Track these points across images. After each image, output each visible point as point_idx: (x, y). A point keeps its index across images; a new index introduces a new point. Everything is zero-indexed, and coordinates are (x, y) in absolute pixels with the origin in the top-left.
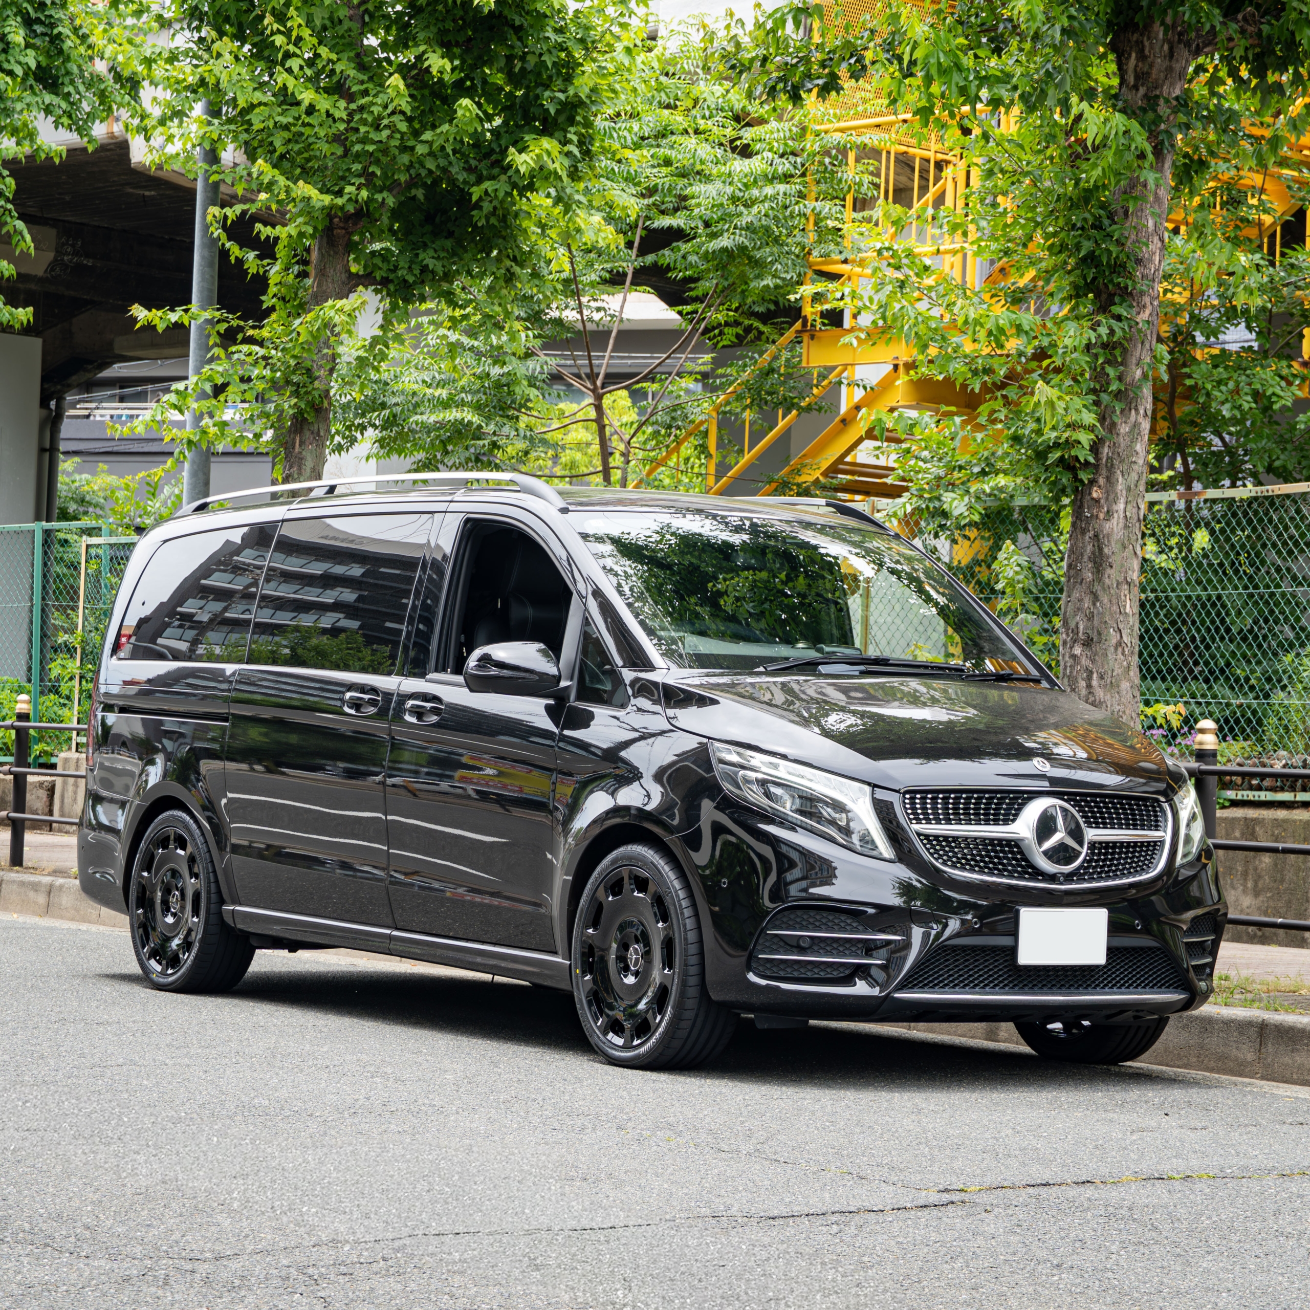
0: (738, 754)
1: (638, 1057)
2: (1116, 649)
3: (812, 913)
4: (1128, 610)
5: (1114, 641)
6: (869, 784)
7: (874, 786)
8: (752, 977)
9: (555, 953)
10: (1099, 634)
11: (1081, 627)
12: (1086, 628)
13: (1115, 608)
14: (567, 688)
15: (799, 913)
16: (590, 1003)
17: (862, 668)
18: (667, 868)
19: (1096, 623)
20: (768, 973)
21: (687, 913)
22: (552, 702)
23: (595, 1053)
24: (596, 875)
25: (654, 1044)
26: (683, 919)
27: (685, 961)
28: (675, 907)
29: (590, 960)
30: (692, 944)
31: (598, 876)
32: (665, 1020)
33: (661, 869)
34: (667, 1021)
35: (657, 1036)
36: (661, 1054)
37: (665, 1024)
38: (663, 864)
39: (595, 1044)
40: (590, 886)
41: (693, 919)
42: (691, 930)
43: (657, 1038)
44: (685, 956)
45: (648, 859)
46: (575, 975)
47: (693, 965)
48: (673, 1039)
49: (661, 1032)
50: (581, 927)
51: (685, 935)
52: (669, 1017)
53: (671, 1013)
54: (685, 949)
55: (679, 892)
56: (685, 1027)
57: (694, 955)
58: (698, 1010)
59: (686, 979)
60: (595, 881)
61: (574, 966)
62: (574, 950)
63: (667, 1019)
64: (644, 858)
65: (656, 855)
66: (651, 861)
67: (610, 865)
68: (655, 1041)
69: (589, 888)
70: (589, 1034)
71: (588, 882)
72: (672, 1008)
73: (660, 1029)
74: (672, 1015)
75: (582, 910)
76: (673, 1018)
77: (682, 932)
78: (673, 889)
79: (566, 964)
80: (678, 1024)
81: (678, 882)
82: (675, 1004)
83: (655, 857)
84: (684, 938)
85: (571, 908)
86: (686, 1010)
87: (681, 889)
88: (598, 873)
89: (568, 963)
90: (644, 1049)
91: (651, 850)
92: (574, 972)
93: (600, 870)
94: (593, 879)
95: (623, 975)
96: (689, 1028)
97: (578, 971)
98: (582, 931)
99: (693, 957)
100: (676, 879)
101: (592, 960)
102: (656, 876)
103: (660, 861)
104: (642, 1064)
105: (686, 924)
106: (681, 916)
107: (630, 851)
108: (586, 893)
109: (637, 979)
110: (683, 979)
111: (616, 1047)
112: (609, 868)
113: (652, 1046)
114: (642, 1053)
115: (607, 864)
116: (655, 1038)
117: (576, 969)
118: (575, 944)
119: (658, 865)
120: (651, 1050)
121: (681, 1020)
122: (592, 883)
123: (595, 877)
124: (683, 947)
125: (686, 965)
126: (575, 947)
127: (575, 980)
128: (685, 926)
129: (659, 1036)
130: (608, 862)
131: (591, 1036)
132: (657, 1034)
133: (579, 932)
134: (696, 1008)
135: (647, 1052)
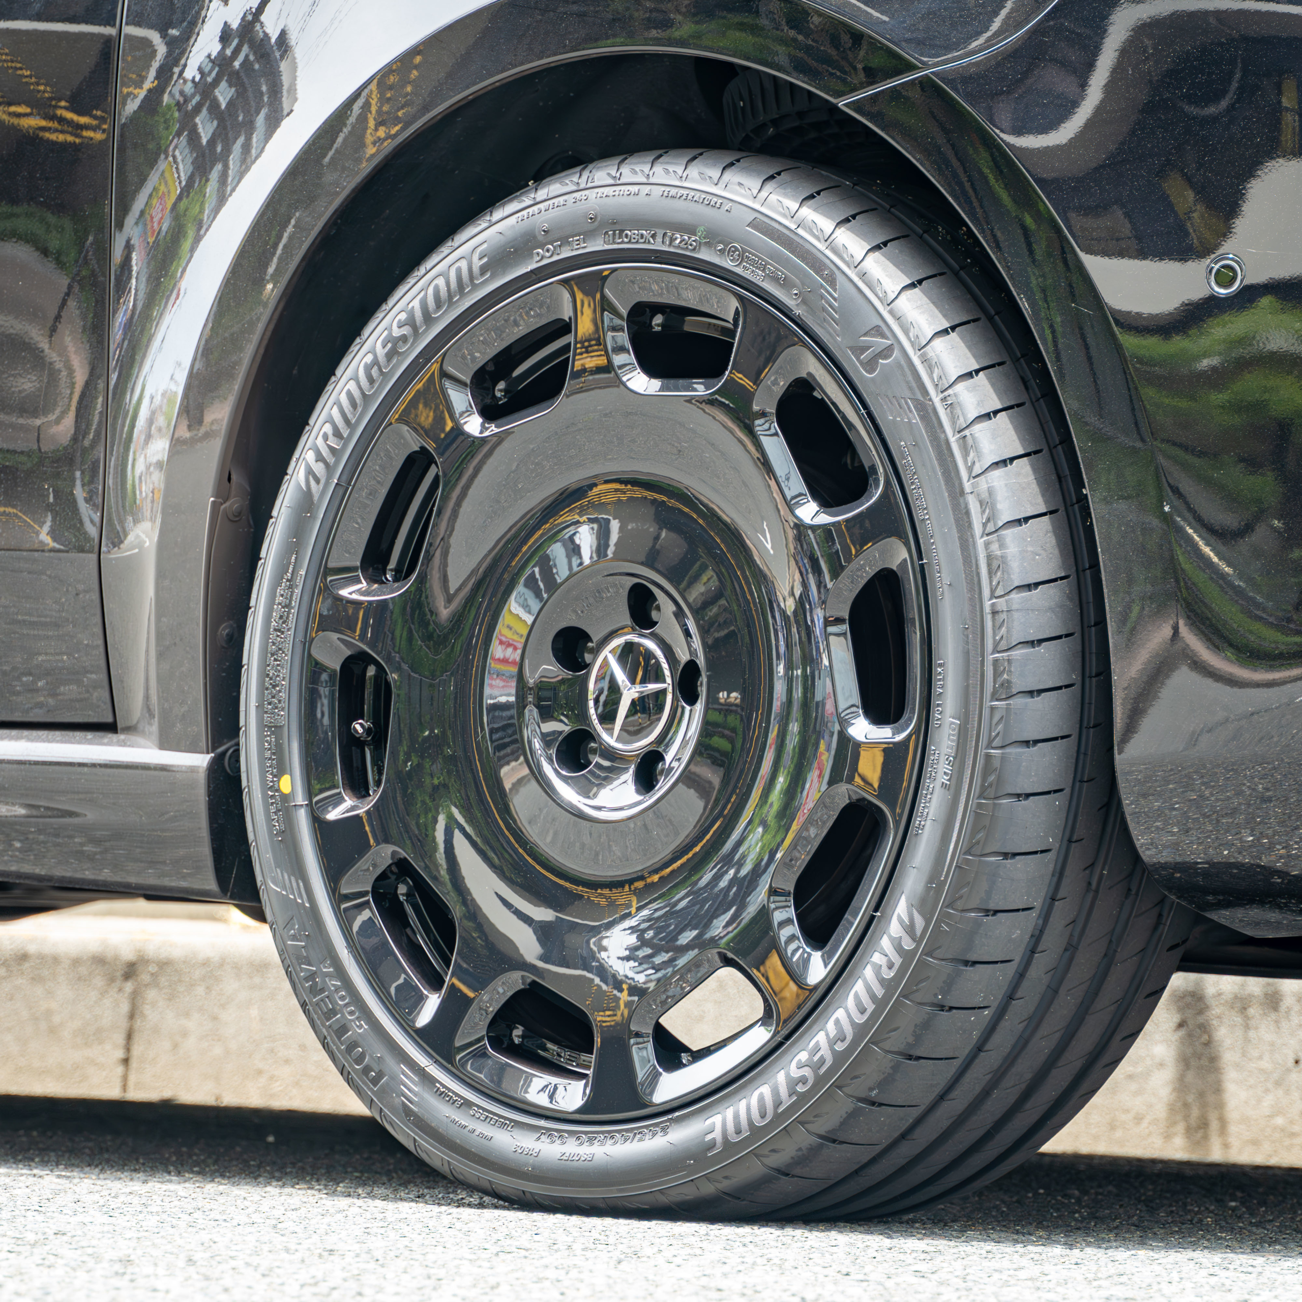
1: (697, 1154)
9: (109, 726)
18: (853, 242)
21: (995, 439)
24: (389, 328)
25: (800, 1089)
26: (977, 470)
27: (997, 674)
28: (922, 418)
29: (358, 727)
30: (1029, 587)
31: (406, 330)
32: (877, 969)
33: (821, 246)
34: (889, 974)
35: (817, 1049)
36: (831, 1139)
37: (879, 992)
38: (826, 224)
39: (408, 1112)
40: (352, 386)
41: (1024, 469)
42: (1019, 522)
43: (822, 1061)
44: (996, 644)
45: (736, 209)
46: (266, 806)
47: (1040, 692)
48: (910, 1057)
49: (860, 1019)
50: (300, 582)
51: (995, 547)
52: (897, 961)
53: (910, 929)
54: (994, 613)
55: (940, 344)
56: (978, 1001)
57: (1040, 641)
58: (1046, 916)
59: (1003, 758)
60: (389, 356)
61: (262, 759)
62: (262, 688)
63: (890, 966)
64: (709, 211)
65: (780, 185)
66: (751, 216)
67: (483, 270)
68: (807, 1072)
69: (349, 394)
70: (366, 1070)
71: (339, 372)
72: (924, 905)
73: (840, 1014)
74: (918, 941)
75: (306, 503)
76: (928, 952)
77: (977, 529)
78: (906, 332)
79: (193, 770)
80: (948, 985)
81: (925, 300)
82: (942, 884)
83: (774, 198)
84: (990, 558)
85: (234, 504)
86: (996, 912)
87: (945, 332)
88: (403, 316)
89: (201, 760)
90: (736, 1116)
91: (743, 169)
92: (265, 787)
93: (416, 304)
94: (373, 351)
95: (565, 779)
96: (995, 1000)
97: (285, 784)
98: (306, 598)
99: (1042, 649)
100: (912, 285)
101: (368, 731)
102: (786, 284)
103: (807, 212)
104: (708, 1189)
105: (990, 491)
106: (966, 454)
107: (607, 191)
108: (330, 420)
109: (663, 786)
110: (988, 757)
111: (542, 1123)
112: (475, 287)
113: (787, 1102)
114: (717, 1135)
115: (459, 270)
116: (803, 1056)
117: (278, 775)
118: (264, 664)
119: (800, 231)
120: (778, 1117)
121: (966, 963)
122: (368, 369)
123: (389, 339)
124: (987, 604)
125: (1004, 691)
126: (263, 675)
127: (270, 827)
128: (987, 503)
129: (840, 1047)
130: (468, 258)
131: (375, 1081)
132: (820, 1038)
133: (288, 606)
134: (1037, 904)
135: (759, 1123)
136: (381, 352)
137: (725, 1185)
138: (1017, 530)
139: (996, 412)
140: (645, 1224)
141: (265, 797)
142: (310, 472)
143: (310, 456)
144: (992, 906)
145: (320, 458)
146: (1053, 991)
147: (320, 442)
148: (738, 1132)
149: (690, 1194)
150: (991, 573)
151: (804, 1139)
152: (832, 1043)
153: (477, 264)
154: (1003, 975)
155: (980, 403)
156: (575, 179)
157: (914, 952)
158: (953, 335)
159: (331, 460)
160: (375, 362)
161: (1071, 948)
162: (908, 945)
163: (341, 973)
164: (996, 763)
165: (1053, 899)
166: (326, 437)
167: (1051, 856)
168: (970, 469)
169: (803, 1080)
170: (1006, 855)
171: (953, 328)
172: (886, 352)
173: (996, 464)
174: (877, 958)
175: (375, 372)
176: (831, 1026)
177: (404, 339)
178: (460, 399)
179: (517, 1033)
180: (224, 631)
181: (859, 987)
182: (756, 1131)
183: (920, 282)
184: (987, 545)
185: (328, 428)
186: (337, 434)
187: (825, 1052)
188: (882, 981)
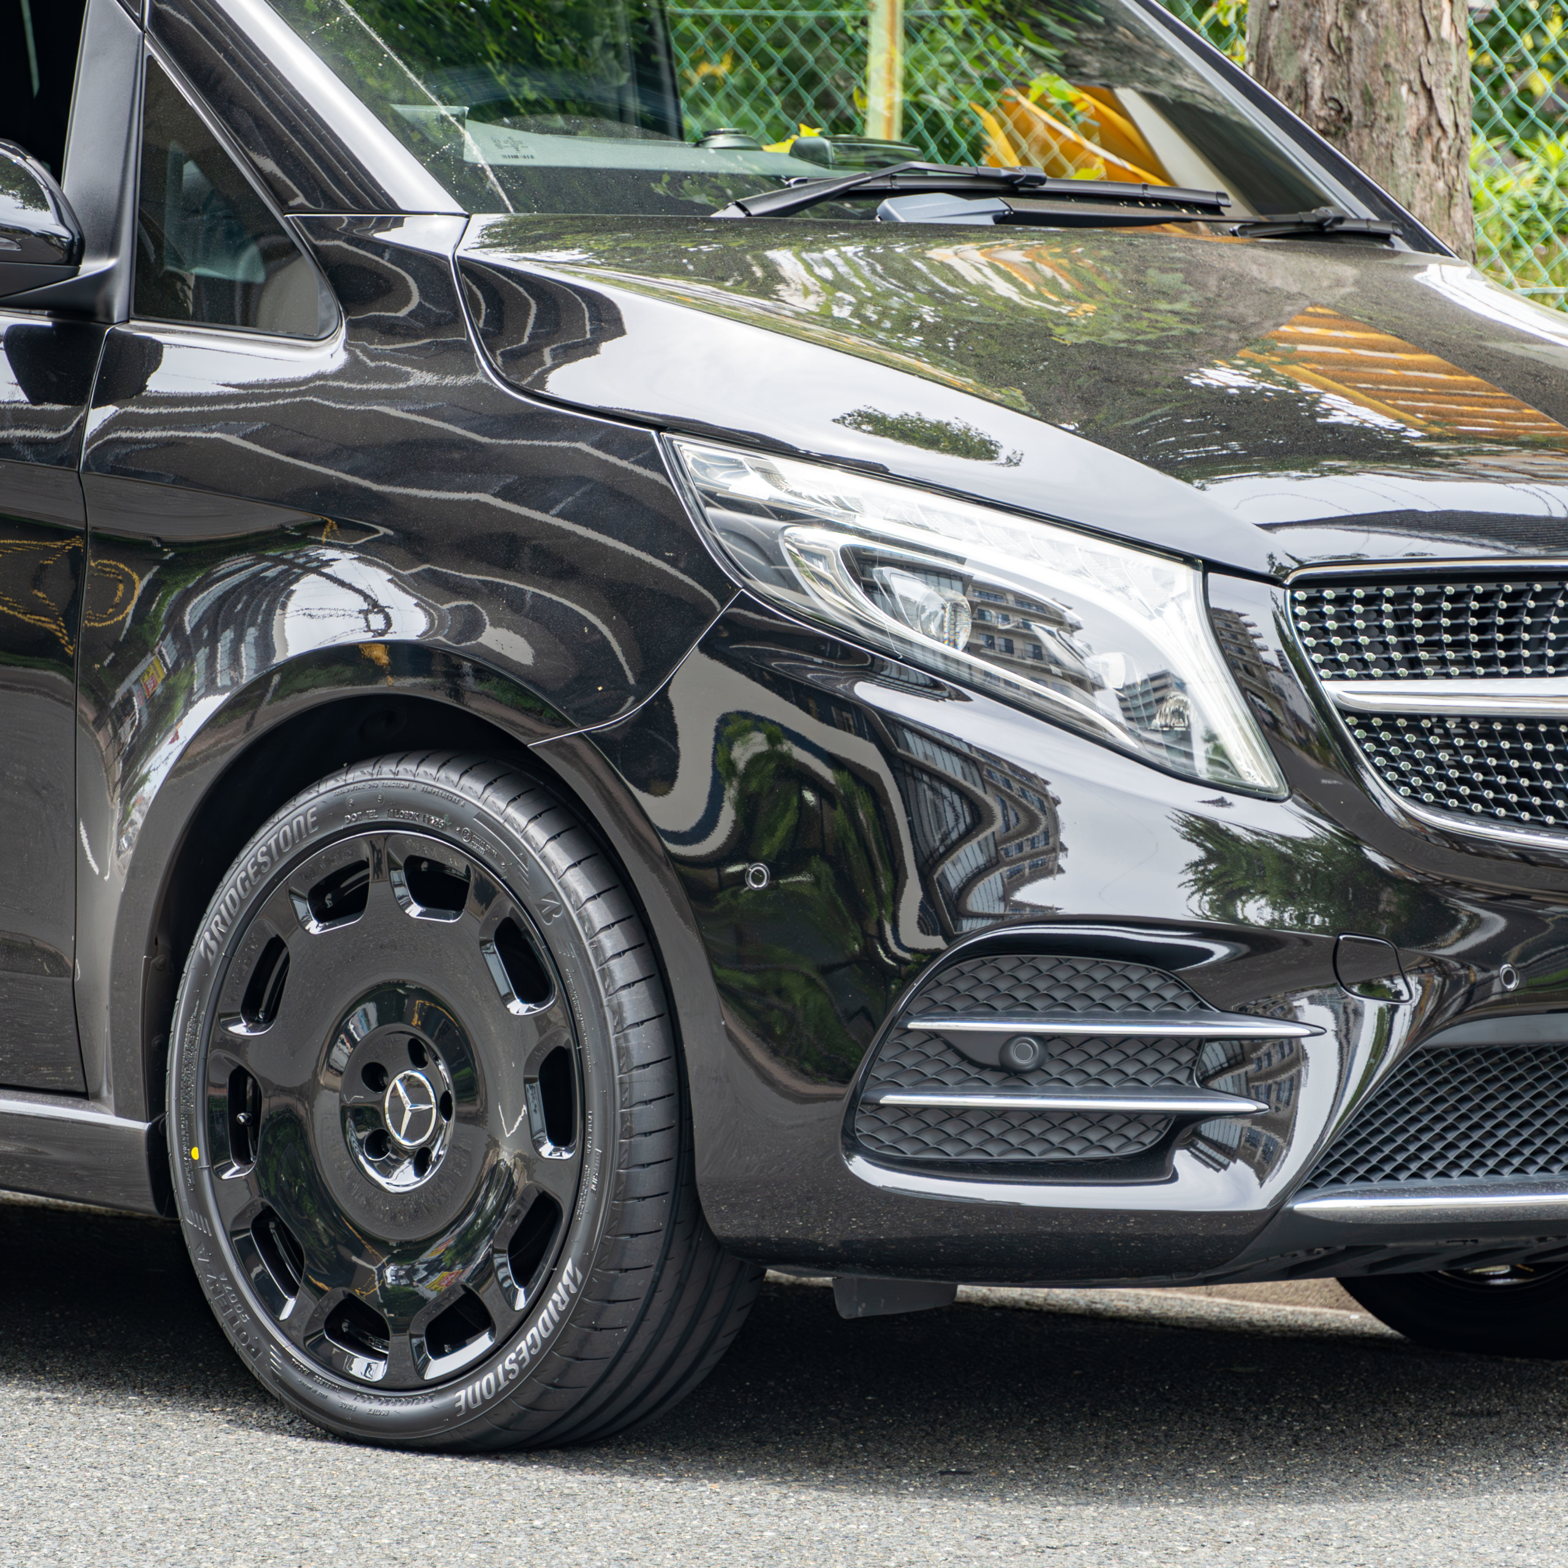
0: (767, 474)
1: (451, 1414)
2: (1417, 144)
3: (1045, 962)
4: (1446, 31)
5: (1411, 122)
6: (1188, 560)
7: (1210, 566)
8: (860, 1167)
9: (84, 1095)
10: (1369, 101)
11: (1317, 82)
12: (1329, 84)
13: (1413, 25)
14: (103, 278)
15: (1007, 962)
16: (244, 1253)
17: (997, 204)
18: (538, 834)
19: (1358, 68)
20: (909, 1151)
21: (624, 970)
22: (42, 321)
23: (279, 1404)
24: (255, 856)
25: (511, 1377)
26: (611, 990)
27: (623, 1122)
28: (579, 955)
29: (241, 1118)
30: (644, 1066)
31: (265, 859)
32: (555, 1304)
33: (519, 836)
34: (562, 1308)
35: (521, 1351)
36: (531, 1407)
37: (556, 1318)
38: (521, 819)
39: (275, 1376)
40: (232, 891)
41: (642, 988)
42: (638, 1024)
43: (524, 1359)
44: (622, 1103)
45: (468, 806)
46: (183, 1167)
47: (651, 1133)
48: (578, 1359)
49: (545, 1335)
50: (201, 1018)
51: (622, 1041)
52: (567, 1299)
53: (574, 1279)
54: (621, 1083)
55: (590, 906)
56: (620, 1323)
57: (651, 1101)
58: (661, 1268)
59: (628, 1175)
60: (256, 874)
61: (180, 1136)
62: (179, 1088)
63: (563, 1302)
64: (450, 804)
65: (495, 791)
66: (477, 811)
67: (314, 824)
68: (515, 1366)
69: (231, 897)
70: (249, 1347)
71: (225, 879)
72: (581, 1265)
73: (534, 1331)
74: (578, 1287)
75: (204, 965)
76: (584, 1295)
77: (611, 1030)
78: (569, 897)
79: (136, 1132)
80: (598, 1316)
81: (582, 875)
82: (592, 1254)
83: (491, 799)
84: (618, 1049)
85: (159, 959)
86: (627, 1270)
87: (594, 898)
88: (264, 849)
89: (143, 1126)
90: (474, 1392)
91: (473, 777)
92: (182, 1155)
93: (272, 841)
94: (245, 870)
95: (371, 1163)
96: (630, 1323)
97: (195, 1153)
98: (206, 1030)
99: (651, 1106)
100: (574, 865)
101: (247, 1120)
102: (498, 859)
103: (511, 811)
104: (459, 1437)
105: (620, 1005)
106: (604, 981)
107: (390, 782)
108: (219, 913)
109: (429, 1174)
110: (618, 1174)
111: (358, 1388)
112: (309, 835)
113: (504, 1384)
114: (462, 1403)
115: (298, 823)
116: (513, 1356)
117: (191, 1147)
118: (179, 1073)
119: (507, 825)
120: (498, 1395)
121: (609, 1302)
122: (243, 881)
123: (256, 863)
124: (617, 1077)
125: (628, 1133)
126: (179, 1079)
127: (186, 1182)
128: (618, 1011)
129: (534, 1352)
130: (304, 814)
131: (255, 1354)
132: (522, 1345)
133: (195, 1034)
134: (654, 1264)
135: (488, 1397)
136: (251, 871)
137: (468, 1434)
138: (636, 1030)
139: (624, 952)
140: (421, 1459)
141: (182, 1161)
142: (207, 946)
143: (207, 935)
144: (624, 1266)
145: (213, 937)
146: (670, 1314)
147: (213, 927)
148: (475, 1401)
149: (447, 1439)
150: (619, 1058)
151: (516, 1407)
152: (529, 1349)
153: (310, 820)
154: (635, 1308)
155: (614, 946)
156: (370, 769)
157: (576, 1295)
158: (599, 900)
159: (220, 938)
160: (247, 877)
161: (681, 1287)
162: (573, 1290)
163: (232, 1281)
164: (624, 1179)
165: (666, 1258)
166: (217, 924)
167: (662, 1233)
168: (606, 990)
169: (513, 1371)
170: (632, 1235)
171: (599, 895)
172: (556, 910)
173: (624, 987)
174: (555, 1297)
175: (247, 883)
176: (529, 1338)
177: (265, 864)
178: (302, 908)
179: (345, 1327)
180: (156, 1042)
181: (545, 1314)
182: (486, 1402)
183: (579, 862)
184: (617, 1039)
185: (218, 918)
186: (224, 922)
187: (525, 1353)
188: (558, 1312)
